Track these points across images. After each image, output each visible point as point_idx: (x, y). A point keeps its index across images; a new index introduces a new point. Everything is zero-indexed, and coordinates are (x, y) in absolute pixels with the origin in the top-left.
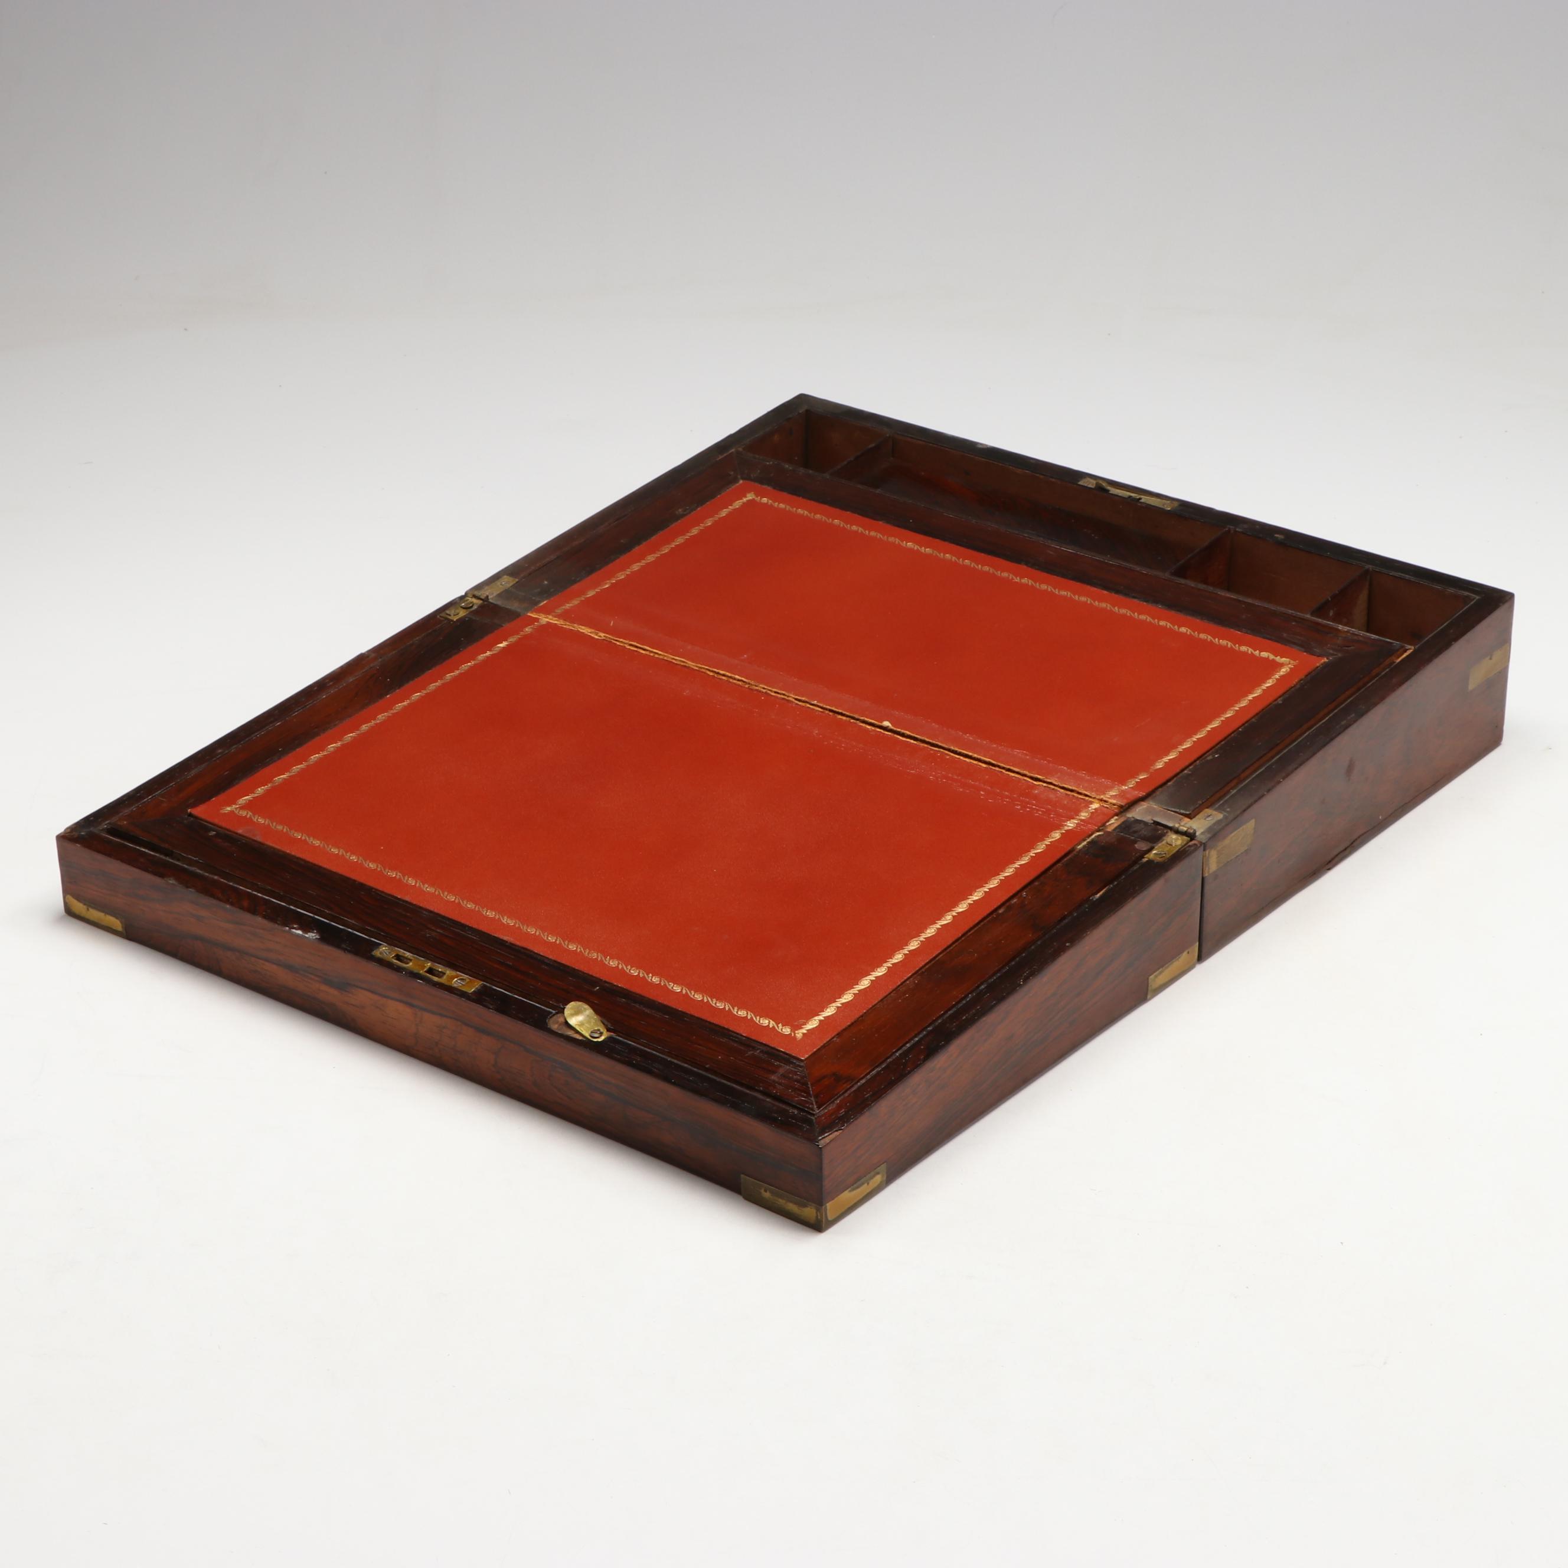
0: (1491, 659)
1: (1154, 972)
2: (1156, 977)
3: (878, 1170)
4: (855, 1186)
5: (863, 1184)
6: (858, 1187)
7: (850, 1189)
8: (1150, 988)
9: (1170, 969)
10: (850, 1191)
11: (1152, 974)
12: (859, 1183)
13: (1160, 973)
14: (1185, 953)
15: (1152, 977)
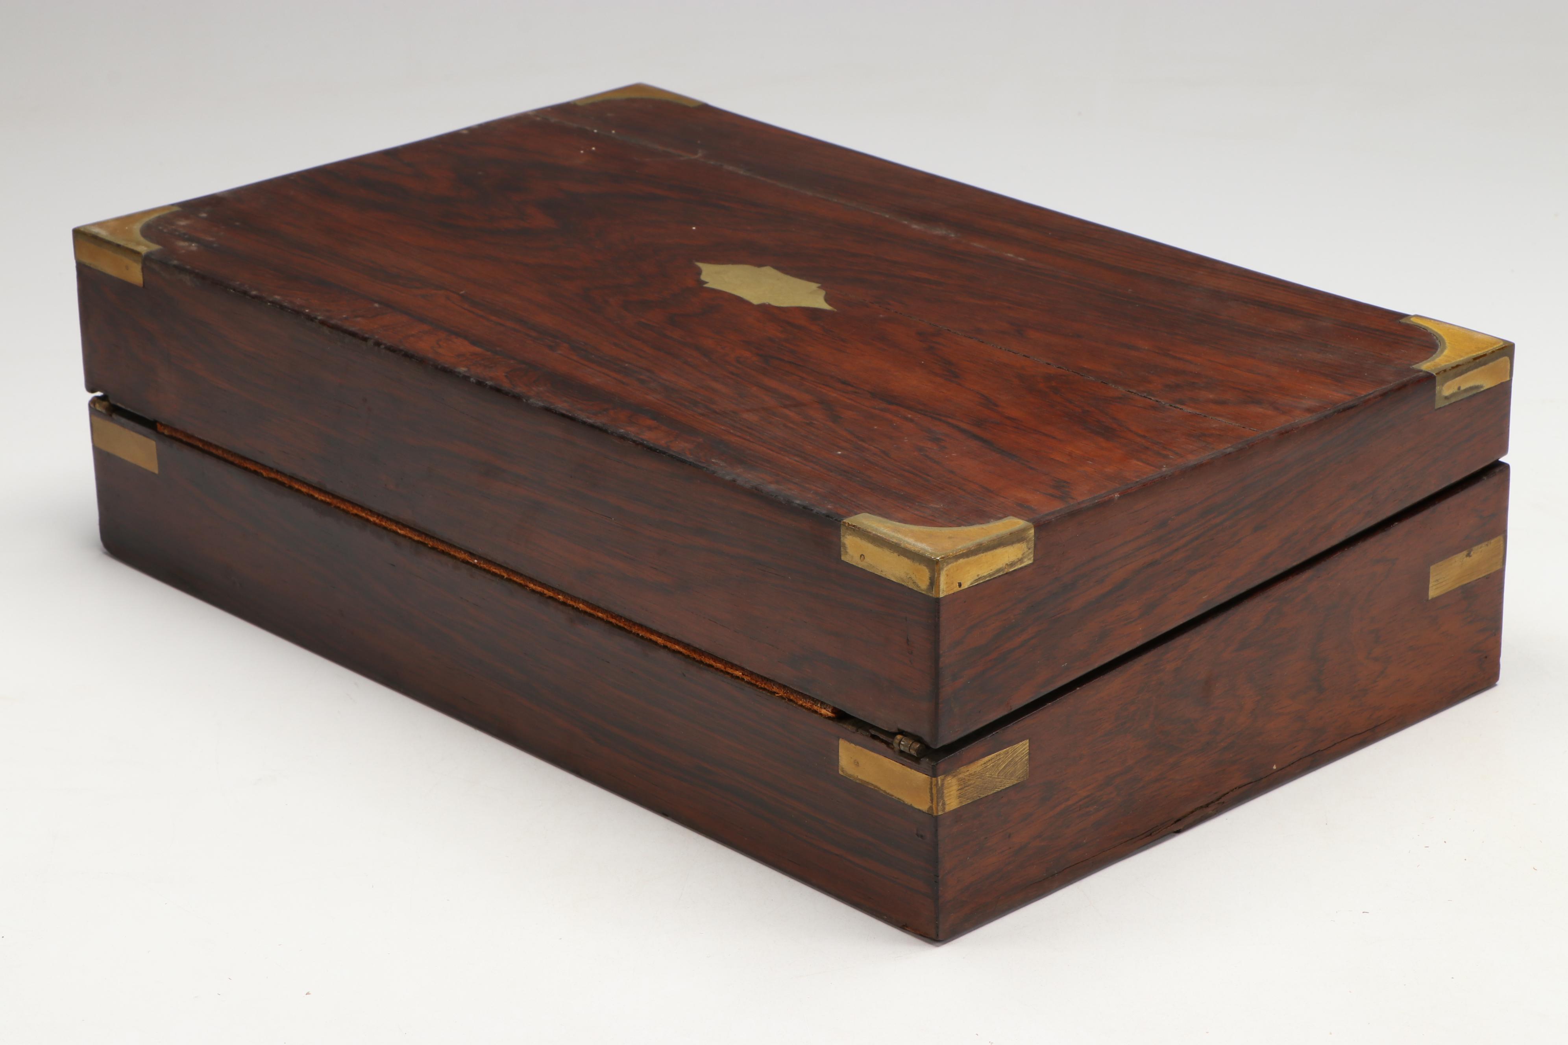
0: (1469, 555)
1: (1021, 568)
2: (1021, 560)
3: (1447, 403)
4: (1474, 392)
5: (1466, 390)
6: (1471, 388)
7: (1482, 390)
8: (1032, 544)
9: (995, 567)
10: (1482, 387)
11: (1026, 566)
12: (1470, 394)
13: (1012, 564)
14: (965, 586)
15: (1028, 562)
